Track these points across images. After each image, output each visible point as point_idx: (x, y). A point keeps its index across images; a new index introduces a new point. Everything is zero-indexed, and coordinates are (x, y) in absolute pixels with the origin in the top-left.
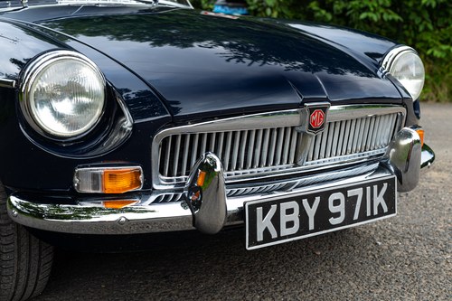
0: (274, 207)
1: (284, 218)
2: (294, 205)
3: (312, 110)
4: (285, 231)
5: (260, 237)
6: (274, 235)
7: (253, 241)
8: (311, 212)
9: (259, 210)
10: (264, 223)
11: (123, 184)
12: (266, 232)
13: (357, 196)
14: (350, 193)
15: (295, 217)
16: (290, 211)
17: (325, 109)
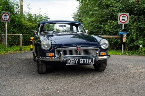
0: (70, 60)
1: (72, 61)
2: (74, 60)
3: (78, 47)
4: (72, 63)
5: (68, 63)
6: (70, 63)
7: (67, 63)
8: (77, 61)
9: (68, 60)
10: (69, 61)
11: (52, 55)
12: (69, 63)
13: (85, 60)
14: (84, 59)
15: (74, 61)
16: (73, 60)
17: (80, 47)
